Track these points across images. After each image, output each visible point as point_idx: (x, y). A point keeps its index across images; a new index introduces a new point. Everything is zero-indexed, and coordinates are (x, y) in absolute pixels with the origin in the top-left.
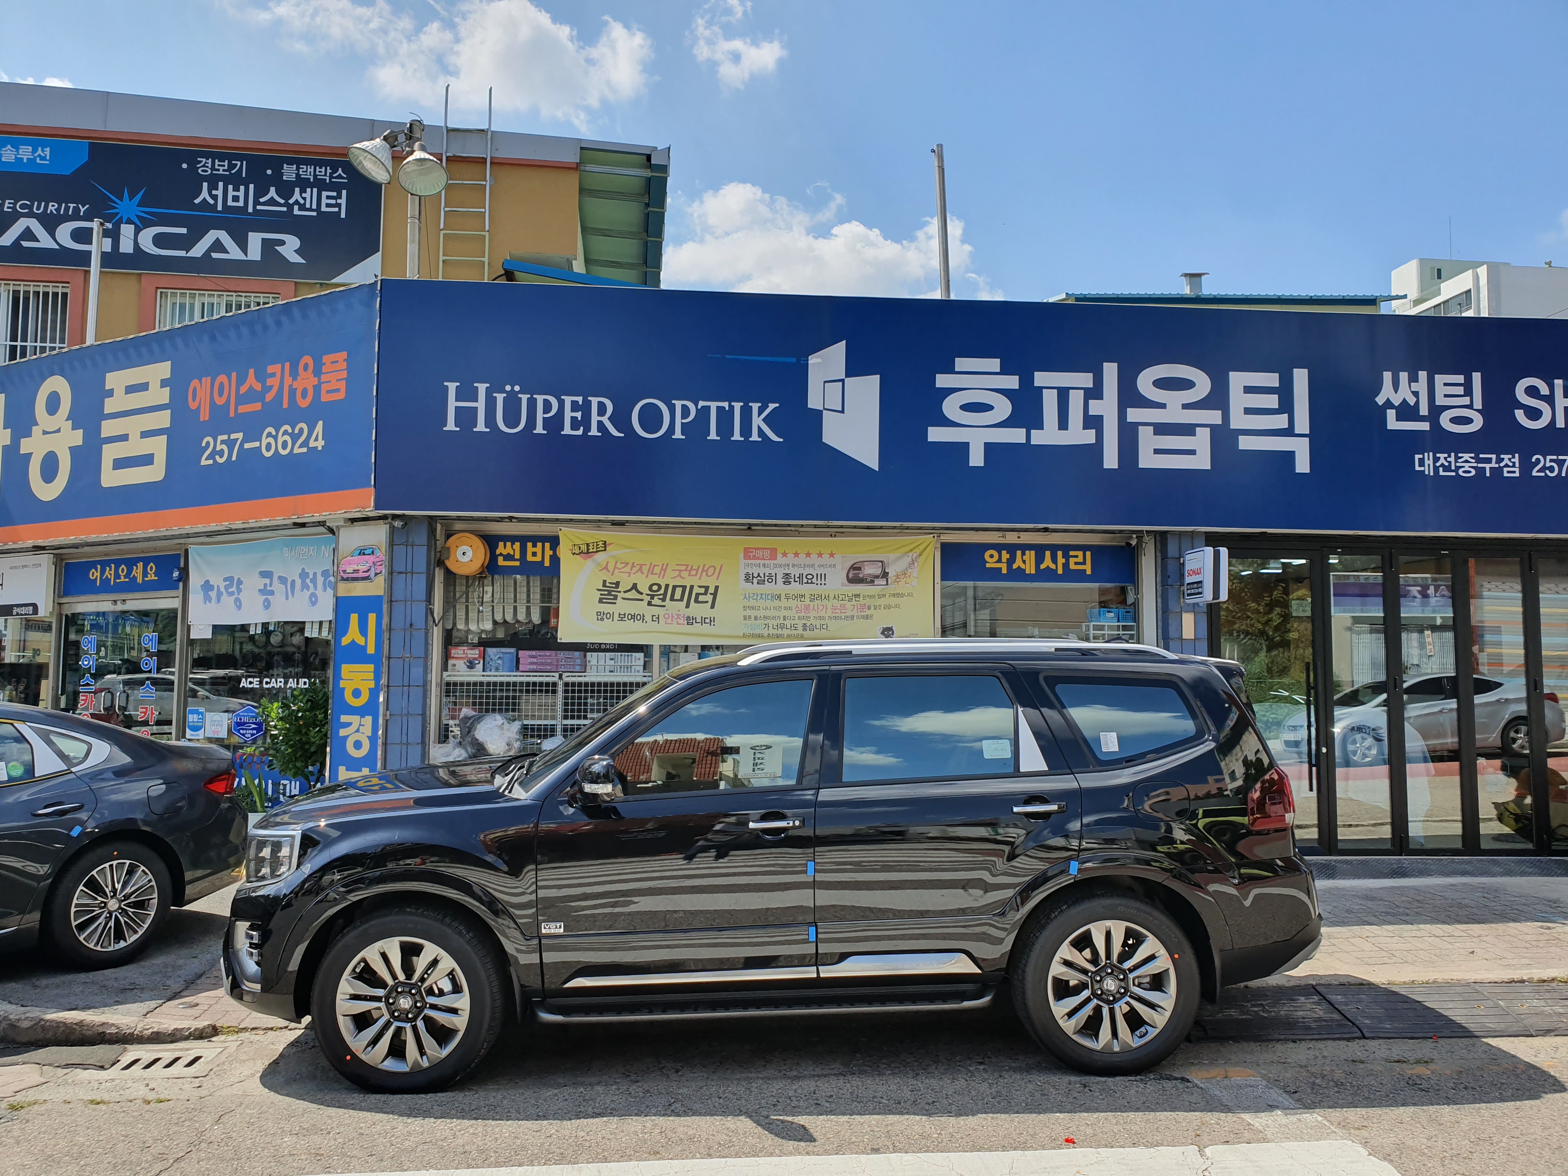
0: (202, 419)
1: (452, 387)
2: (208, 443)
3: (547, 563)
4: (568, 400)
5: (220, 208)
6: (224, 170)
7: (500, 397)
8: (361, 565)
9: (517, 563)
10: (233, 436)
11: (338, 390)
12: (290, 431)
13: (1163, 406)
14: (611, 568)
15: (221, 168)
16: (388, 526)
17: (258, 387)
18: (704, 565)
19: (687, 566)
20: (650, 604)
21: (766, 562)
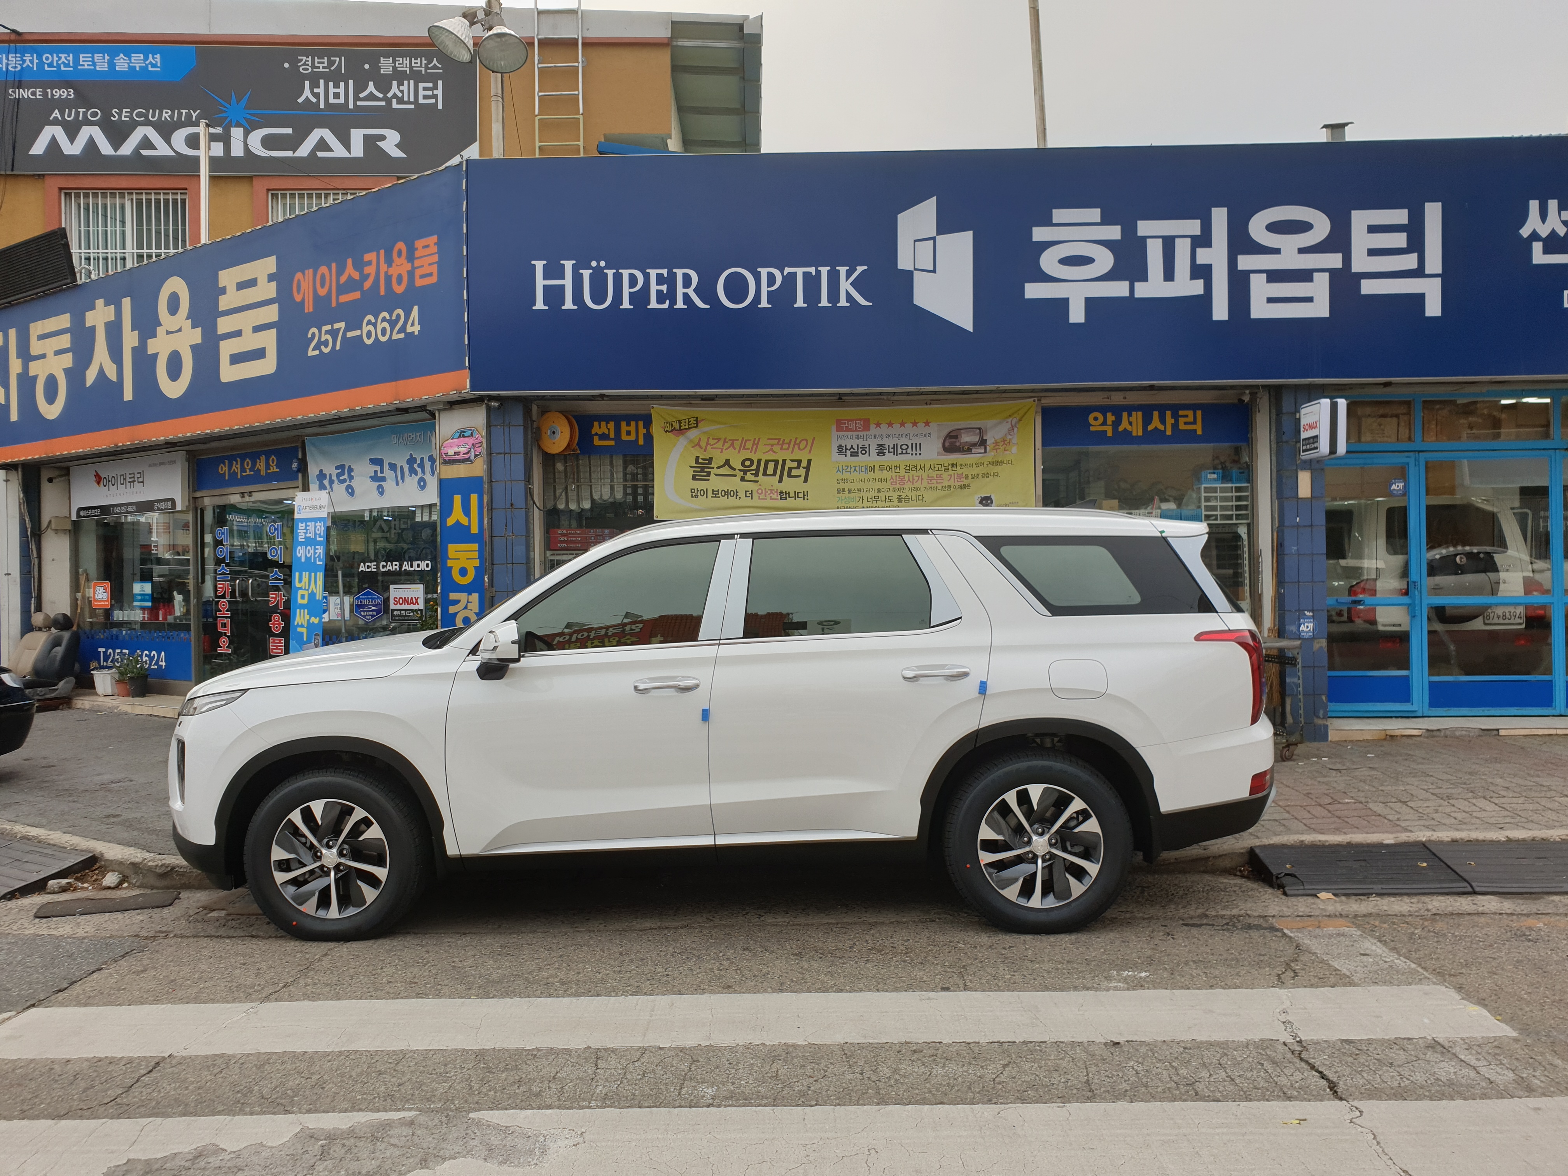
0: (306, 311)
1: (539, 265)
2: (314, 334)
3: (641, 442)
4: (653, 273)
5: (322, 106)
6: (324, 68)
7: (586, 274)
8: (459, 448)
9: (612, 443)
10: (336, 326)
11: (431, 274)
12: (388, 317)
13: (1277, 251)
14: (703, 444)
15: (321, 66)
16: (484, 406)
17: (356, 276)
18: (796, 439)
19: (779, 440)
20: (743, 479)
21: (860, 433)
